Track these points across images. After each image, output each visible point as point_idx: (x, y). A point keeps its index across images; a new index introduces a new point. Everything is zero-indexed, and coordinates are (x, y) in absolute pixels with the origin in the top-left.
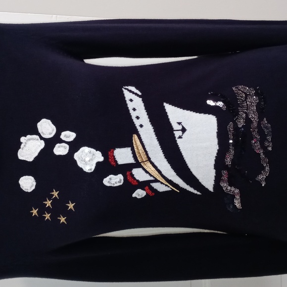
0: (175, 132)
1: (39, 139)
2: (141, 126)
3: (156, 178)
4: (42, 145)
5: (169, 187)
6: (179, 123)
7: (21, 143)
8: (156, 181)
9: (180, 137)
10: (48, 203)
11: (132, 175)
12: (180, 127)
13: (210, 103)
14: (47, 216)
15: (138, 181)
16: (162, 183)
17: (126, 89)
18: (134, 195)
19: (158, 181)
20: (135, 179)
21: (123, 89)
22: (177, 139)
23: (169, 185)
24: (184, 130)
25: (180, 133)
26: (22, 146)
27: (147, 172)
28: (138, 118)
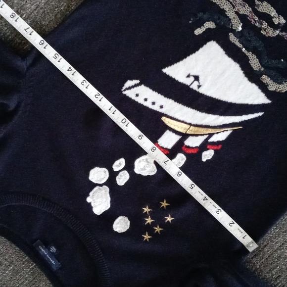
0: (191, 87)
1: (100, 187)
2: (161, 107)
3: (208, 134)
4: (106, 189)
5: (227, 131)
6: (188, 76)
7: (90, 203)
8: (211, 135)
9: (199, 87)
10: (149, 220)
11: (188, 147)
12: (192, 79)
13: (198, 32)
14: (158, 229)
15: (196, 147)
16: (217, 133)
17: (125, 90)
18: (204, 160)
19: (213, 134)
20: (192, 148)
21: (124, 93)
22: (197, 90)
23: (226, 129)
24: (197, 78)
25: (196, 83)
26: (93, 205)
27: (197, 135)
28: (153, 103)
